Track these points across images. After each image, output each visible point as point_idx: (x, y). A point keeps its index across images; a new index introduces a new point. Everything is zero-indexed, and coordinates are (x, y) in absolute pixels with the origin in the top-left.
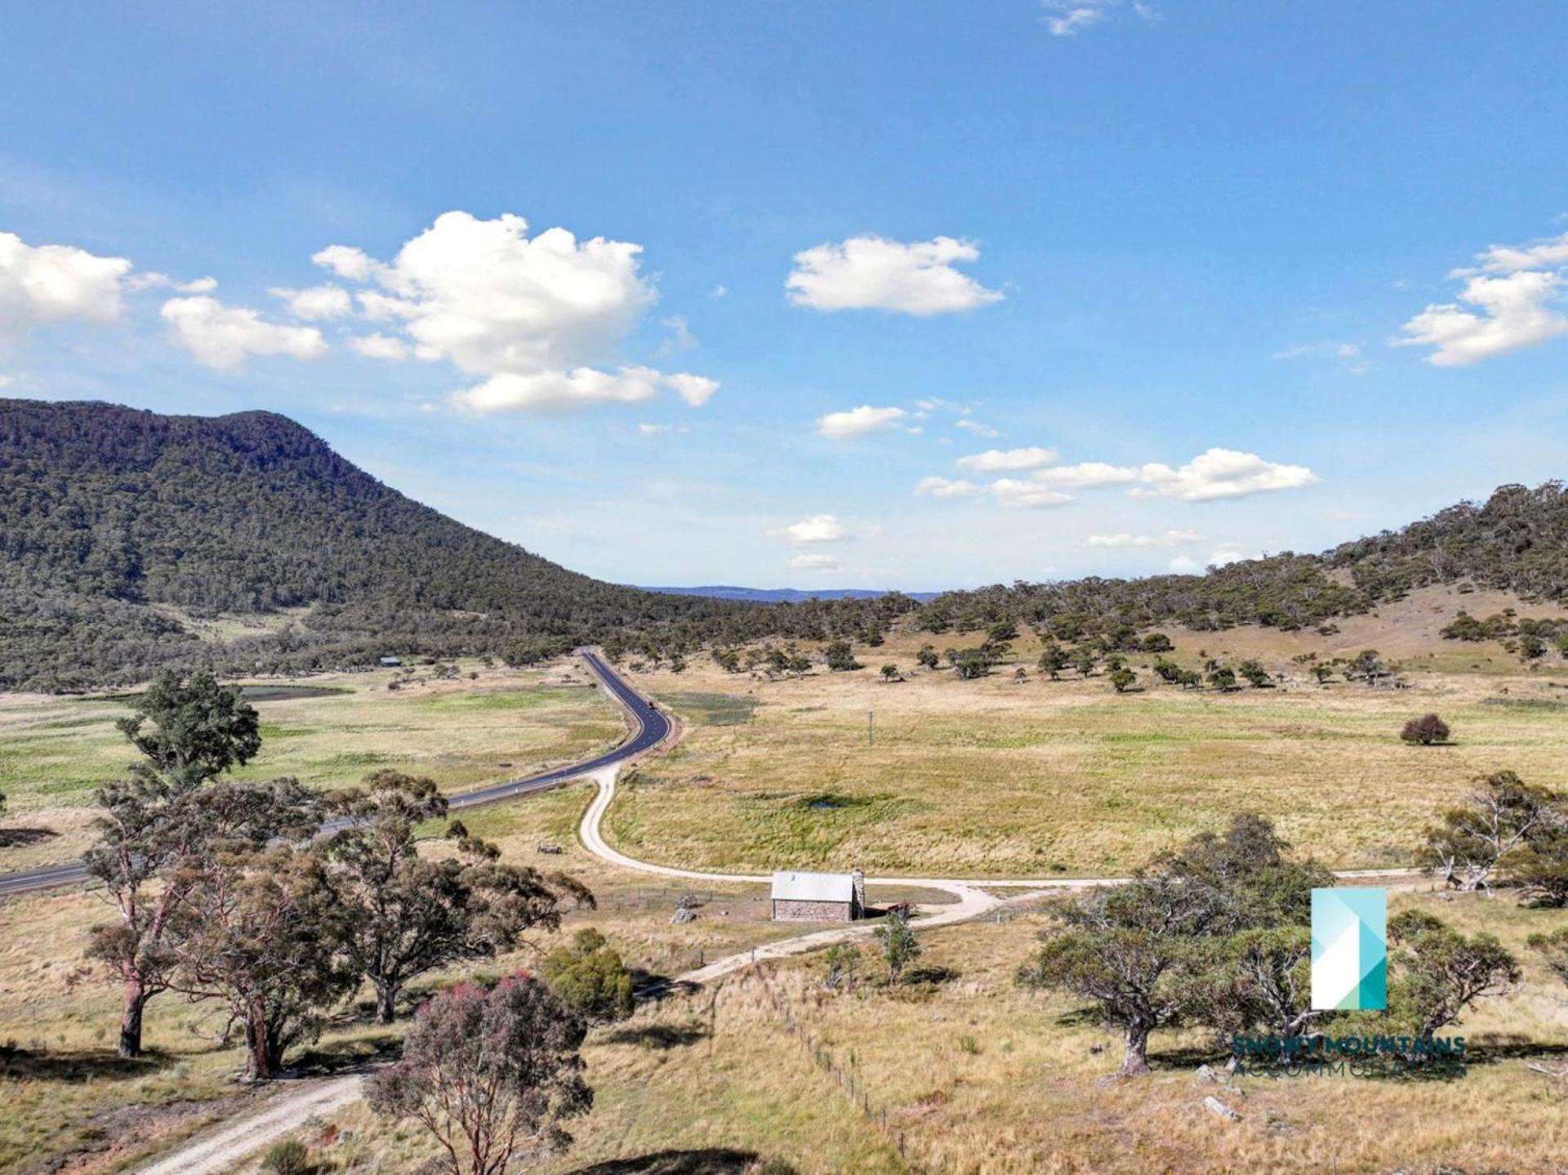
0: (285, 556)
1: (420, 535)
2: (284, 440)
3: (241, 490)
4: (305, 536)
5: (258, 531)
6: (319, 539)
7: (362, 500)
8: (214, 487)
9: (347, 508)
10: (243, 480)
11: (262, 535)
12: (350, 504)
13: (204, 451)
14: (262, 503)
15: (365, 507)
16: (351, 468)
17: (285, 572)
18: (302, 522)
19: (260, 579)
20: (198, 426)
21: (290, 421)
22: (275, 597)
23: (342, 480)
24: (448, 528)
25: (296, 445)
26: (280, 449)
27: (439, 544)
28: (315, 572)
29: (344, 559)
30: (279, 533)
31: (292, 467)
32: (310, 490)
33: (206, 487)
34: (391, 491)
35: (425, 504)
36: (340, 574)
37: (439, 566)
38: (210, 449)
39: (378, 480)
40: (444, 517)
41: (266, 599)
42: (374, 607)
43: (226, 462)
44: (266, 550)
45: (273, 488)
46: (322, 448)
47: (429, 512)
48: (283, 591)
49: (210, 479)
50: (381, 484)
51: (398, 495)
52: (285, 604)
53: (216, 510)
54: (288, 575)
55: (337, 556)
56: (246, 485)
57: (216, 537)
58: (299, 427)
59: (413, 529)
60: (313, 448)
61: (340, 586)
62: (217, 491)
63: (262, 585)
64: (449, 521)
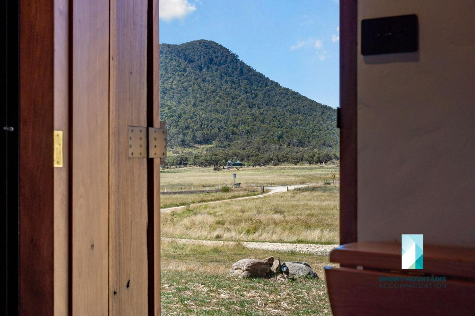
0: (204, 116)
1: (289, 107)
2: (214, 55)
3: (185, 81)
4: (218, 106)
5: (192, 103)
6: (225, 108)
7: (255, 87)
8: (171, 80)
9: (246, 93)
10: (187, 76)
11: (194, 105)
12: (248, 90)
13: (168, 61)
14: (196, 87)
15: (257, 92)
16: (250, 69)
17: (202, 124)
18: (218, 98)
19: (187, 128)
20: (167, 48)
21: (217, 44)
22: (194, 138)
23: (245, 76)
24: (306, 103)
25: (220, 57)
26: (211, 60)
27: (299, 112)
28: (219, 125)
29: (239, 118)
30: (204, 104)
31: (217, 70)
32: (226, 82)
33: (167, 80)
34: (273, 82)
35: (293, 90)
36: (234, 126)
37: (297, 124)
38: (171, 59)
39: (266, 77)
40: (304, 97)
41: (188, 139)
42: (249, 143)
43: (178, 66)
44: (194, 113)
45: (204, 80)
46: (234, 59)
47: (295, 94)
48: (199, 135)
49: (170, 76)
50: (267, 79)
51: (277, 85)
52: (200, 143)
53: (171, 92)
54: (203, 126)
55: (234, 117)
56: (188, 78)
57: (168, 106)
58: (222, 47)
59: (285, 104)
60: (229, 59)
61: (233, 133)
62: (173, 82)
63: (188, 131)
64: (306, 99)
